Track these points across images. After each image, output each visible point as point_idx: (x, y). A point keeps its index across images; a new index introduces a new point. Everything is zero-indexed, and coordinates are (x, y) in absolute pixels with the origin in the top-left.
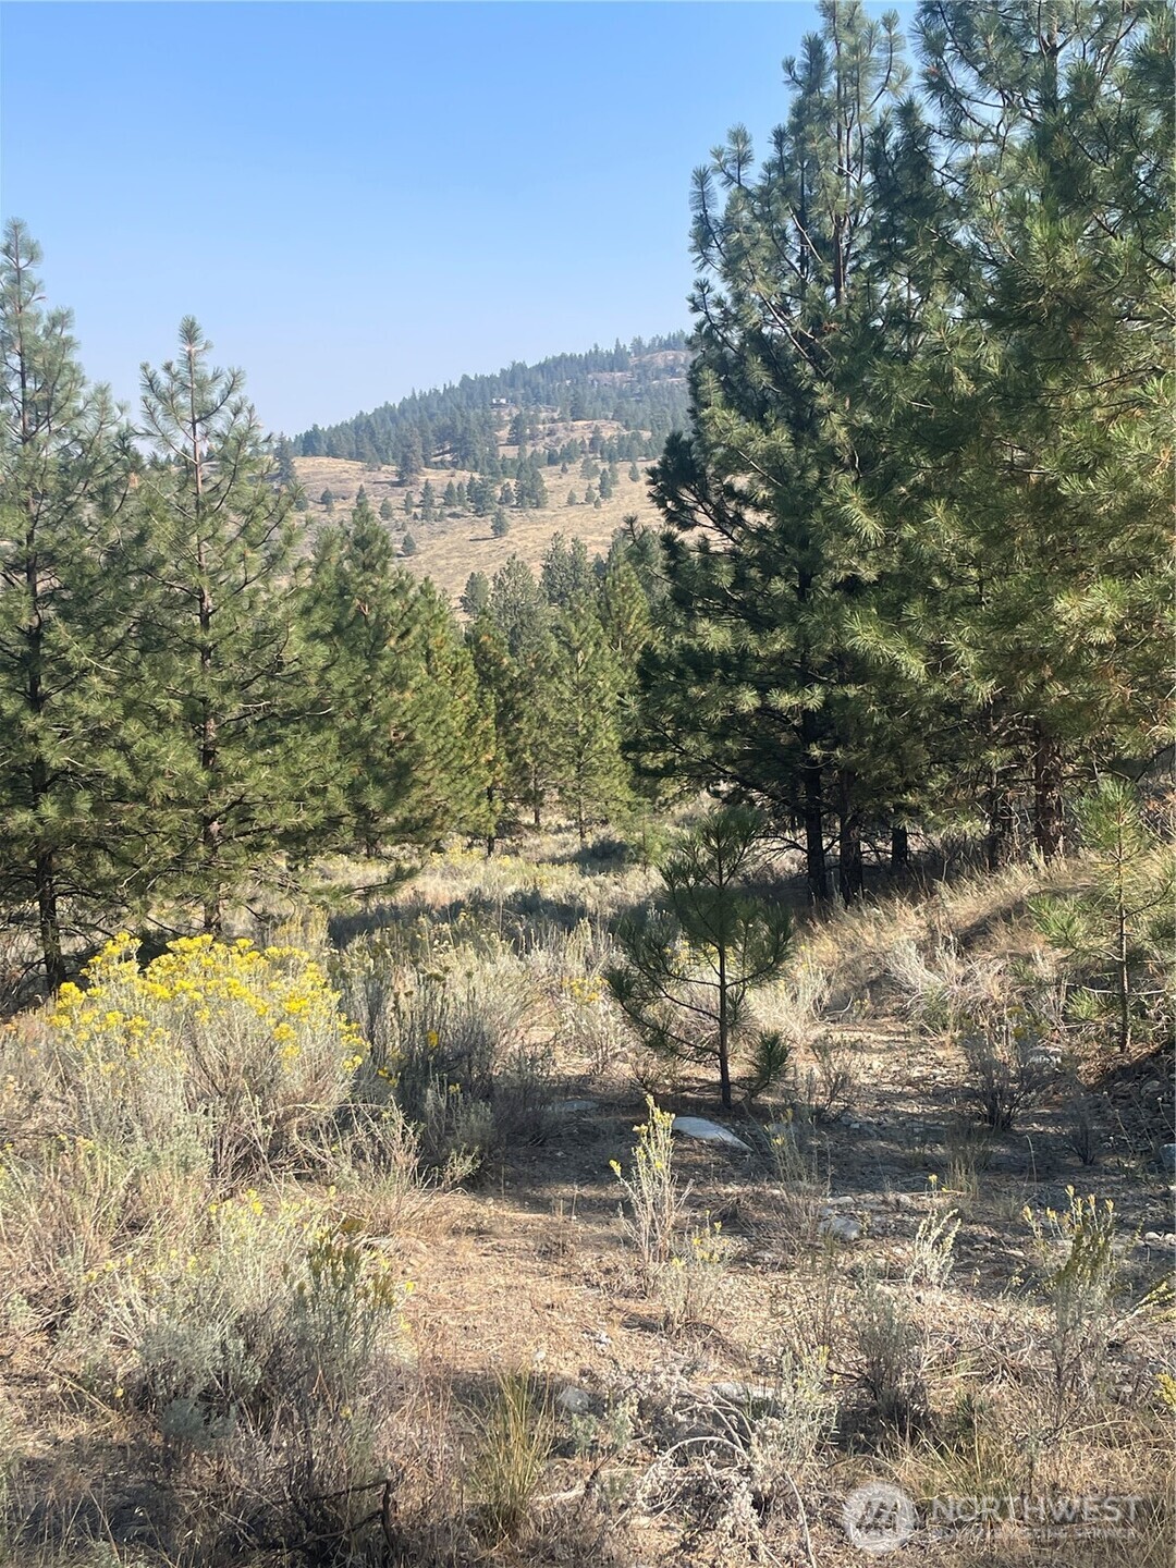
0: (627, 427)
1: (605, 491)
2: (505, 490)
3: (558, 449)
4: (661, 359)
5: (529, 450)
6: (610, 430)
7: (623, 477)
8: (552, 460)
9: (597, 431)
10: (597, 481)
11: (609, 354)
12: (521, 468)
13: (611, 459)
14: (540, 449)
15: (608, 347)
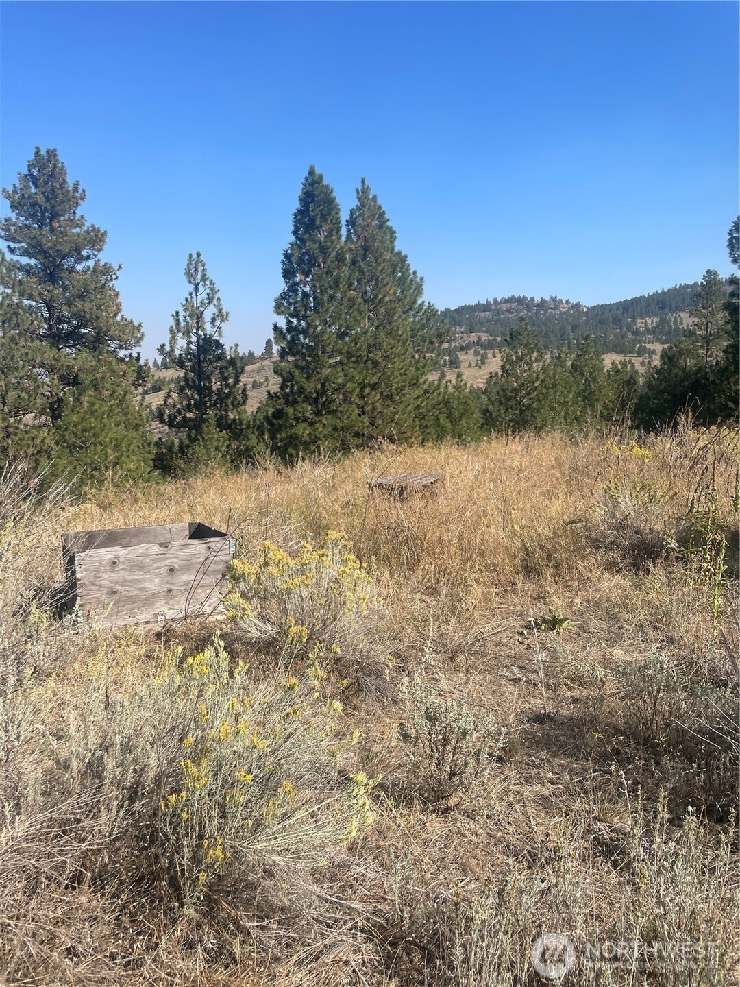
0: (491, 336)
1: (483, 363)
2: (445, 361)
3: (464, 344)
4: (504, 307)
5: (453, 345)
6: (484, 337)
7: (490, 356)
8: (462, 349)
9: (479, 337)
10: (479, 358)
11: (483, 305)
12: (450, 353)
13: (485, 349)
14: (457, 344)
15: (483, 302)
